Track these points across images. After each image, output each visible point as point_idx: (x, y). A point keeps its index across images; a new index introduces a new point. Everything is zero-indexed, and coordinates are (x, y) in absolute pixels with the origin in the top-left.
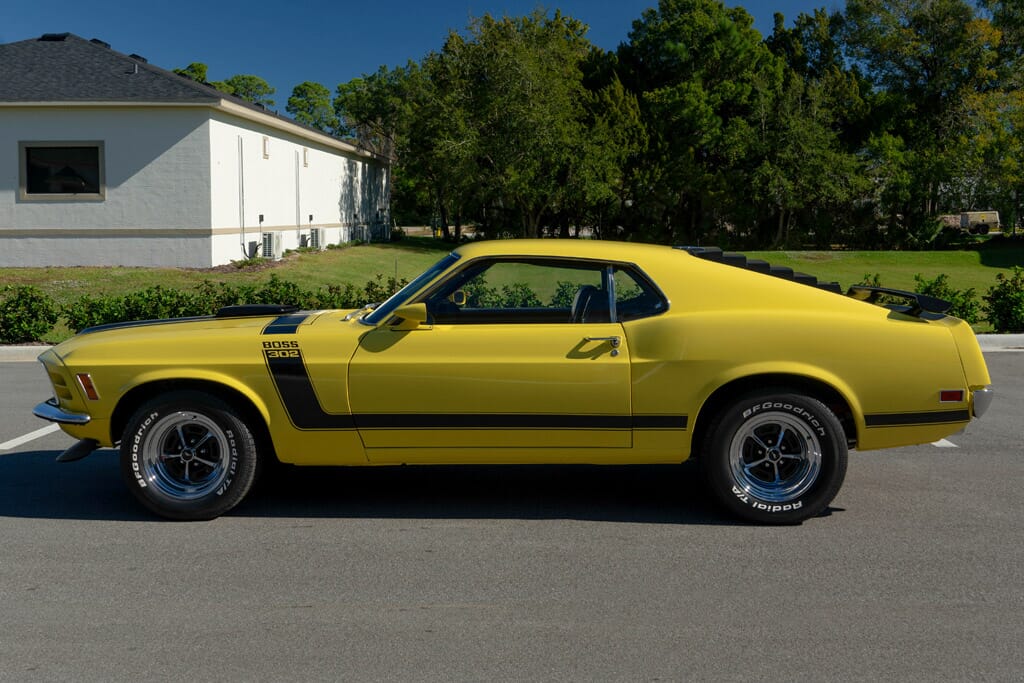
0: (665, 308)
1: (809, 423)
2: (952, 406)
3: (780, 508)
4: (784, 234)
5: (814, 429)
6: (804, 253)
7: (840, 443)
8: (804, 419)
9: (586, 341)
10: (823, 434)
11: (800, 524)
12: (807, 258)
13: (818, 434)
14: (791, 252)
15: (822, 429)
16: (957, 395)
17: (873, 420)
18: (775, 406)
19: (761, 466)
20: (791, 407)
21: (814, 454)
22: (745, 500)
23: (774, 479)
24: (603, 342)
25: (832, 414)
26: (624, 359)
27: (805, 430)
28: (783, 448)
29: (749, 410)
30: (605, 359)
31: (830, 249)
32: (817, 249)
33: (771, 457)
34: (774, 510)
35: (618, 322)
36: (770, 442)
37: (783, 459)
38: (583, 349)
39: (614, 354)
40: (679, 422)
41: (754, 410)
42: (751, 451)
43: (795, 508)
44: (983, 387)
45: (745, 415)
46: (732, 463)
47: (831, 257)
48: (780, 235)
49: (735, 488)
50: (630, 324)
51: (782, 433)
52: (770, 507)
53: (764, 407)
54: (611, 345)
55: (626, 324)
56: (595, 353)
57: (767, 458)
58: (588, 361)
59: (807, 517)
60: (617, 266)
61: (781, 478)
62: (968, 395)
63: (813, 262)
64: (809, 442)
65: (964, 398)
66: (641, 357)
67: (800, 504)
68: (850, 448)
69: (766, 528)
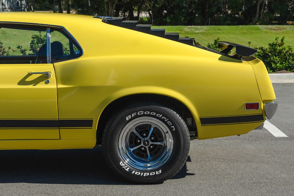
0: (81, 54)
1: (166, 123)
2: (252, 112)
3: (148, 174)
4: (260, 15)
5: (169, 127)
6: (270, 26)
7: (184, 135)
8: (163, 121)
9: (30, 74)
10: (174, 130)
11: (162, 183)
12: (271, 29)
13: (171, 129)
14: (262, 26)
15: (173, 127)
16: (256, 106)
17: (205, 121)
18: (145, 113)
19: (139, 149)
20: (155, 114)
21: (170, 142)
22: (127, 170)
23: (147, 157)
24: (40, 75)
25: (180, 118)
26: (53, 85)
27: (163, 128)
28: (153, 138)
29: (130, 116)
30: (41, 86)
31: (288, 24)
32: (278, 24)
33: (144, 144)
34: (145, 175)
35: (52, 63)
36: (145, 135)
37: (152, 145)
38: (28, 80)
39: (47, 82)
40: (88, 123)
41: (133, 116)
42: (132, 140)
43: (157, 174)
44: (271, 101)
45: (127, 119)
46: (120, 147)
47: (284, 29)
48: (257, 16)
49: (121, 162)
50: (58, 64)
51: (152, 129)
52: (142, 174)
53: (139, 114)
54: (45, 77)
55: (55, 64)
56: (36, 82)
57: (142, 145)
58: (31, 87)
59: (165, 179)
60: (53, 29)
61: (151, 156)
62: (262, 106)
63: (275, 31)
64: (167, 135)
65: (259, 108)
66: (64, 83)
67: (160, 171)
68: (191, 140)
69: (139, 186)
